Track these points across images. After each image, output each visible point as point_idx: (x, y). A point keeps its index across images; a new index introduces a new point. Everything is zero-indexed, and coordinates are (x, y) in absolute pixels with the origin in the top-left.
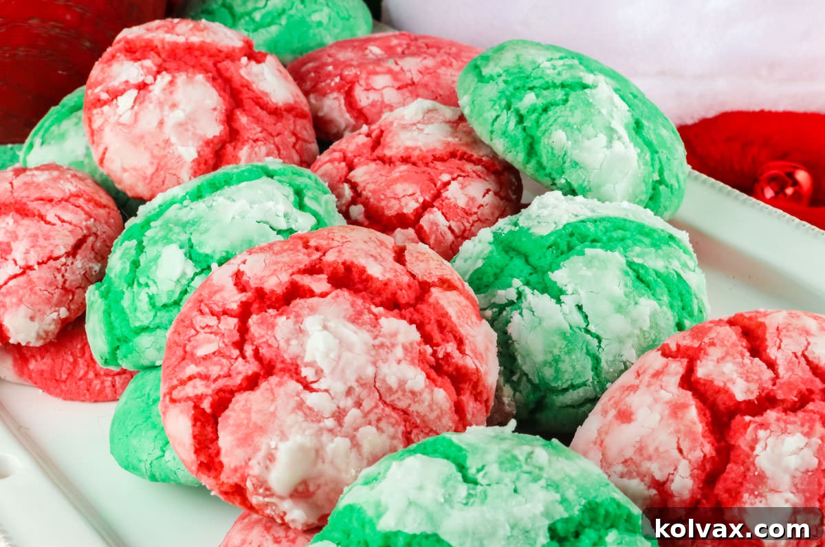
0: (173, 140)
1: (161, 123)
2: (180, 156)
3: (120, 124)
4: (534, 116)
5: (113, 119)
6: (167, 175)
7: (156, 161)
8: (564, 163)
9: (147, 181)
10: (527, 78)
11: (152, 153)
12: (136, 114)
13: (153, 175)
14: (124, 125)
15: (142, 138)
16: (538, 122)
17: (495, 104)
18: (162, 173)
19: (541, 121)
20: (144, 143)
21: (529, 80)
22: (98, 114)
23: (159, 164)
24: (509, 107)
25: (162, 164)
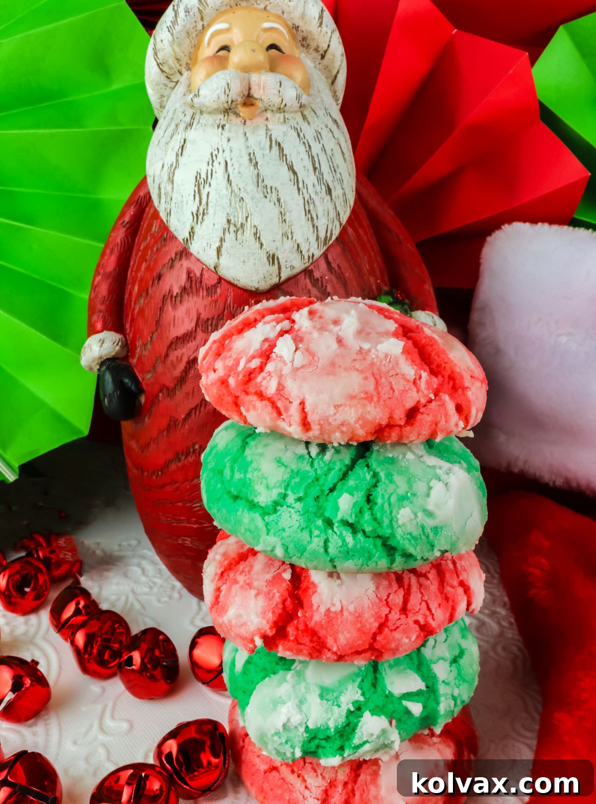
0: (366, 346)
1: (340, 341)
2: (386, 355)
3: (297, 369)
4: (367, 516)
5: (286, 370)
6: (391, 379)
7: (368, 374)
8: (428, 537)
9: (375, 399)
10: (317, 479)
11: (357, 370)
12: (307, 350)
13: (376, 388)
14: (303, 367)
15: (333, 364)
16: (375, 519)
17: (311, 532)
18: (383, 380)
19: (378, 515)
20: (340, 367)
21: (322, 481)
22: (264, 378)
23: (373, 374)
24: (329, 523)
25: (376, 372)
